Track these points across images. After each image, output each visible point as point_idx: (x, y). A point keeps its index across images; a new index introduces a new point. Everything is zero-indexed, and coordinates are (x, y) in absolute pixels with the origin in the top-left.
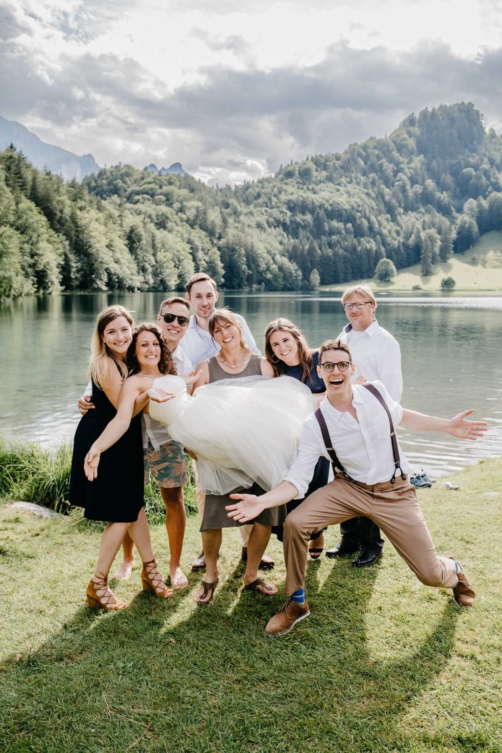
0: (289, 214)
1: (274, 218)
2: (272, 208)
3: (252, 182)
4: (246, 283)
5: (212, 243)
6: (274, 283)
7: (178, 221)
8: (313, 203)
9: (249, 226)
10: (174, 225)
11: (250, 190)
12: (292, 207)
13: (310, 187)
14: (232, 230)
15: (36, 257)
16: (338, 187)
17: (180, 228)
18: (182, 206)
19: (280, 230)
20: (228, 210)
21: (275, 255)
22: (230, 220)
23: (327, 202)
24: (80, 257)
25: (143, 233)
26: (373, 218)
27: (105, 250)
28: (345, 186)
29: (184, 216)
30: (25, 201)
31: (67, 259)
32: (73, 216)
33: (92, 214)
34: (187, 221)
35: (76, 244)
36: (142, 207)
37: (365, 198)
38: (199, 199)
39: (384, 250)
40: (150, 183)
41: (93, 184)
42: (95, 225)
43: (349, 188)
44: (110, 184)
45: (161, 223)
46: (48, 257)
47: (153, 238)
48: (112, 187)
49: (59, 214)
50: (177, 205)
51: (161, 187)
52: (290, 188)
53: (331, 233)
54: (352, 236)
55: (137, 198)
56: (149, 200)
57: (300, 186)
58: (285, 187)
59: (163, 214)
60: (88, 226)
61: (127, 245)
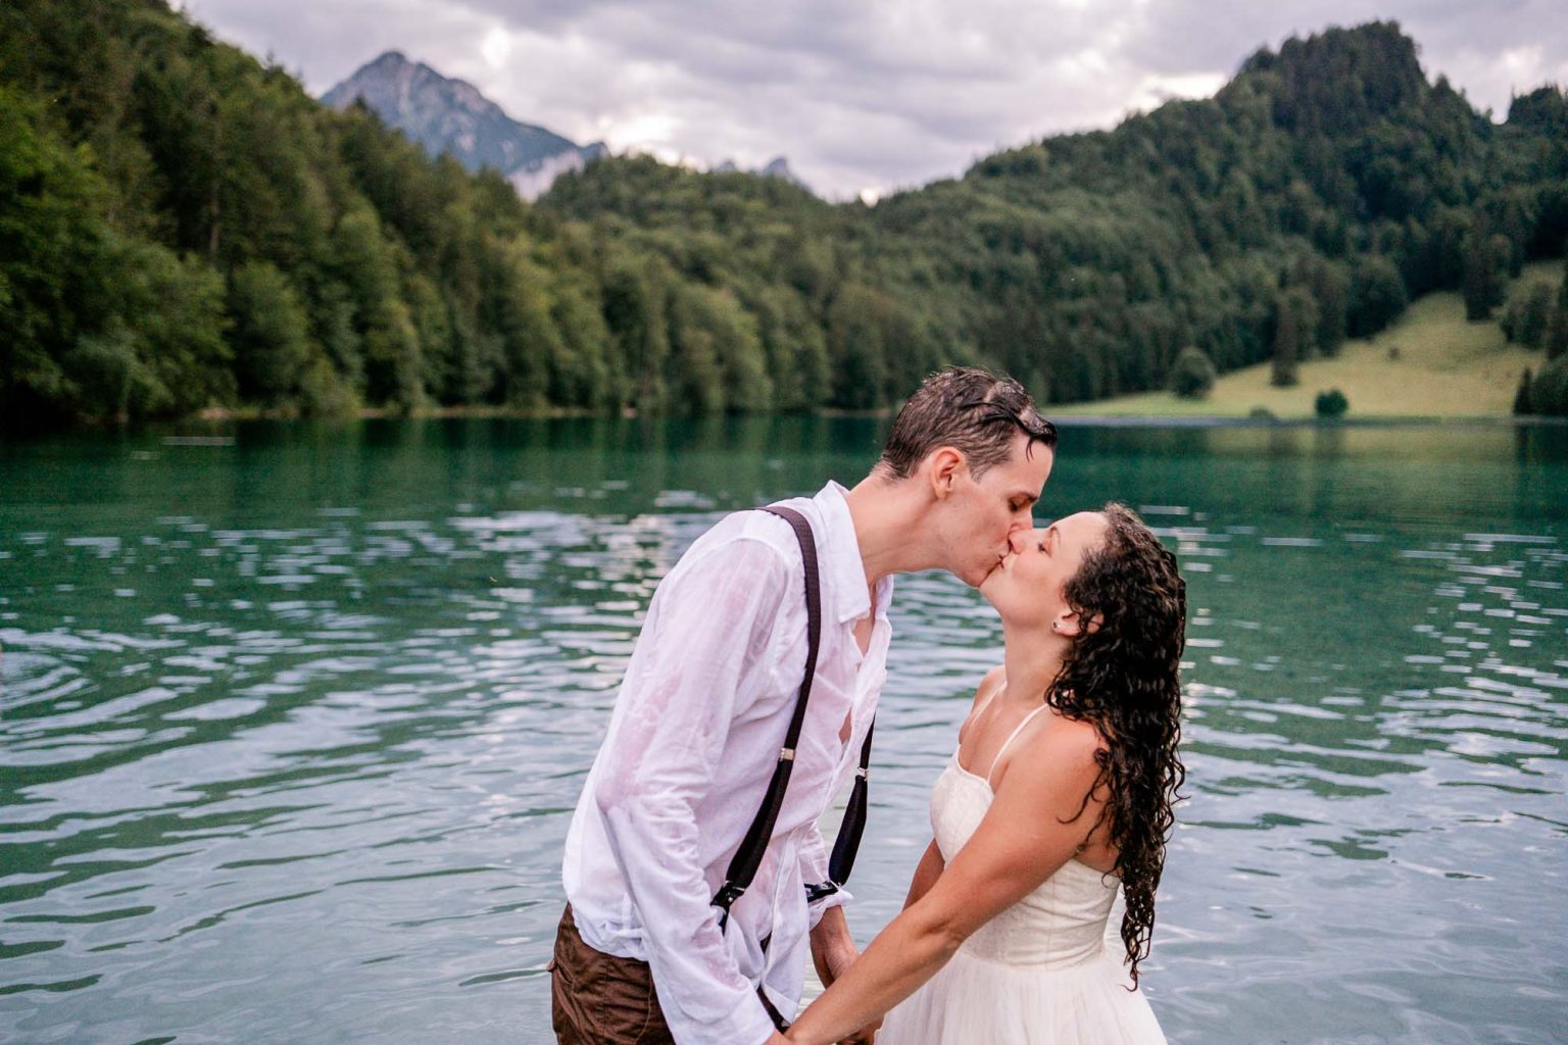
0: (986, 252)
1: (954, 262)
2: (949, 240)
3: (911, 190)
4: (882, 398)
5: (808, 309)
7: (738, 264)
8: (1038, 229)
9: (898, 279)
10: (727, 272)
11: (907, 205)
12: (993, 237)
13: (1035, 198)
14: (857, 285)
15: (370, 333)
16: (1098, 198)
17: (741, 283)
18: (750, 235)
19: (965, 287)
20: (855, 246)
21: (949, 339)
22: (856, 267)
23: (1071, 227)
24: (488, 333)
25: (645, 287)
26: (1168, 262)
27: (546, 320)
28: (1111, 194)
29: (751, 255)
30: (355, 209)
31: (457, 339)
32: (478, 246)
33: (523, 243)
34: (756, 267)
35: (481, 307)
36: (661, 236)
37: (1154, 220)
38: (787, 220)
39: (1191, 330)
40: (684, 187)
41: (568, 189)
42: (527, 268)
43: (1120, 199)
44: (603, 188)
45: (699, 270)
46: (400, 331)
47: (671, 301)
48: (607, 196)
49: (443, 242)
50: (739, 232)
51: (708, 194)
52: (991, 200)
53: (1076, 294)
54: (1121, 300)
55: (655, 217)
56: (680, 221)
57: (1015, 195)
58: (981, 198)
59: (705, 250)
60: (512, 270)
61: (606, 312)
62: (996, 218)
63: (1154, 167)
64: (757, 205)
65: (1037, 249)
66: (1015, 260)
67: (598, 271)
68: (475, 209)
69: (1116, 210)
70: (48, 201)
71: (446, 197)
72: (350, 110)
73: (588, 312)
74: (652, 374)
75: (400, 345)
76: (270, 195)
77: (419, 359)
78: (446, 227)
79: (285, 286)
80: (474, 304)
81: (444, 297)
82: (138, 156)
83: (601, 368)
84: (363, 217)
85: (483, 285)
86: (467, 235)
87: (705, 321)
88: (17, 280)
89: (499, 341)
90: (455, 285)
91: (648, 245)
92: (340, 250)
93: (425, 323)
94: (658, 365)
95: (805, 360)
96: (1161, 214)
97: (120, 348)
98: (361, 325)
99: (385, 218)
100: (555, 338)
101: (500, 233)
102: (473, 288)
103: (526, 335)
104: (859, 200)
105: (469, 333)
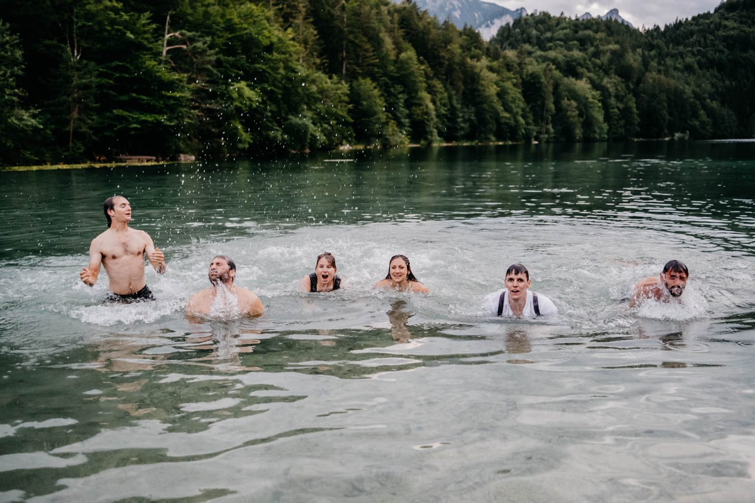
0: (726, 51)
1: (708, 58)
2: (706, 46)
3: (684, 20)
4: (666, 131)
5: (628, 87)
6: (701, 130)
7: (591, 66)
9: (676, 68)
10: (585, 70)
11: (682, 28)
12: (731, 42)
14: (654, 73)
15: (414, 108)
17: (591, 75)
18: (598, 51)
19: (714, 71)
20: (653, 53)
21: (704, 99)
22: (654, 64)
24: (467, 107)
25: (543, 80)
27: (495, 99)
29: (598, 61)
30: (406, 50)
31: (453, 109)
32: (463, 64)
33: (484, 62)
34: (600, 67)
35: (464, 93)
36: (552, 54)
38: (617, 43)
40: (564, 28)
41: (506, 34)
42: (486, 73)
44: (523, 32)
45: (571, 69)
46: (427, 106)
47: (556, 86)
48: (525, 36)
49: (446, 63)
50: (592, 49)
51: (576, 32)
52: (730, 24)
55: (550, 44)
56: (561, 46)
57: (744, 20)
58: (726, 23)
59: (575, 60)
60: (478, 75)
61: (524, 94)
62: (734, 33)
64: (601, 35)
66: (744, 55)
67: (521, 74)
68: (461, 47)
70: (276, 55)
71: (448, 41)
72: (403, 3)
73: (515, 93)
74: (547, 124)
75: (427, 114)
76: (368, 46)
77: (436, 120)
78: (447, 56)
79: (375, 88)
80: (461, 92)
81: (446, 90)
82: (311, 32)
83: (521, 120)
84: (410, 54)
85: (465, 83)
86: (457, 59)
87: (574, 95)
88: (263, 90)
89: (473, 109)
90: (452, 84)
91: (545, 59)
92: (399, 69)
93: (438, 104)
94: (550, 118)
95: (626, 112)
97: (305, 119)
98: (408, 104)
99: (419, 54)
100: (500, 108)
101: (472, 57)
102: (460, 84)
103: (485, 106)
104: (657, 28)
105: (459, 106)
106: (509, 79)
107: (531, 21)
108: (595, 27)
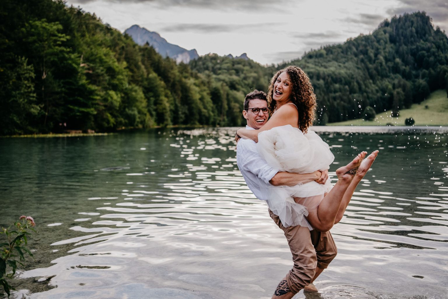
7: (243, 85)
8: (324, 73)
10: (240, 87)
12: (311, 75)
13: (323, 64)
15: (158, 106)
16: (341, 64)
17: (243, 89)
18: (246, 76)
23: (333, 73)
24: (184, 105)
25: (222, 92)
26: (361, 82)
27: (199, 101)
28: (344, 63)
29: (246, 82)
30: (151, 73)
31: (176, 106)
32: (180, 81)
33: (192, 80)
34: (248, 85)
35: (182, 98)
36: (222, 77)
37: (357, 70)
38: (255, 72)
39: (368, 101)
40: (227, 63)
41: (194, 64)
42: (193, 87)
43: (347, 64)
44: (204, 64)
45: (233, 86)
46: (165, 105)
47: (228, 95)
48: (205, 66)
49: (172, 80)
50: (242, 76)
51: (233, 65)
52: (310, 65)
53: (335, 92)
54: (348, 93)
55: (219, 72)
56: (226, 73)
57: (317, 64)
58: (308, 65)
59: (234, 81)
60: (189, 88)
61: (212, 99)
62: (312, 70)
63: (356, 55)
64: (247, 68)
65: (324, 79)
66: (318, 82)
67: (209, 87)
68: (179, 72)
69: (345, 67)
72: (145, 45)
73: (208, 98)
74: (224, 116)
75: (165, 109)
77: (169, 112)
78: (172, 76)
80: (180, 97)
81: (173, 96)
83: (212, 114)
84: (153, 75)
85: (182, 91)
86: (177, 78)
87: (236, 101)
89: (187, 107)
90: (175, 92)
91: (219, 80)
92: (149, 84)
94: (225, 113)
96: (358, 68)
98: (156, 103)
99: (159, 75)
100: (201, 107)
101: (186, 77)
102: (179, 92)
103: (193, 105)
104: (273, 66)
105: (179, 105)
106: (205, 90)
107: (208, 58)
108: (243, 63)
